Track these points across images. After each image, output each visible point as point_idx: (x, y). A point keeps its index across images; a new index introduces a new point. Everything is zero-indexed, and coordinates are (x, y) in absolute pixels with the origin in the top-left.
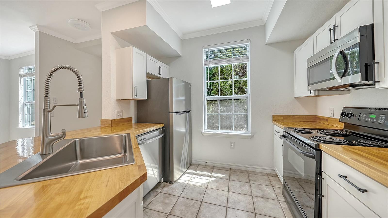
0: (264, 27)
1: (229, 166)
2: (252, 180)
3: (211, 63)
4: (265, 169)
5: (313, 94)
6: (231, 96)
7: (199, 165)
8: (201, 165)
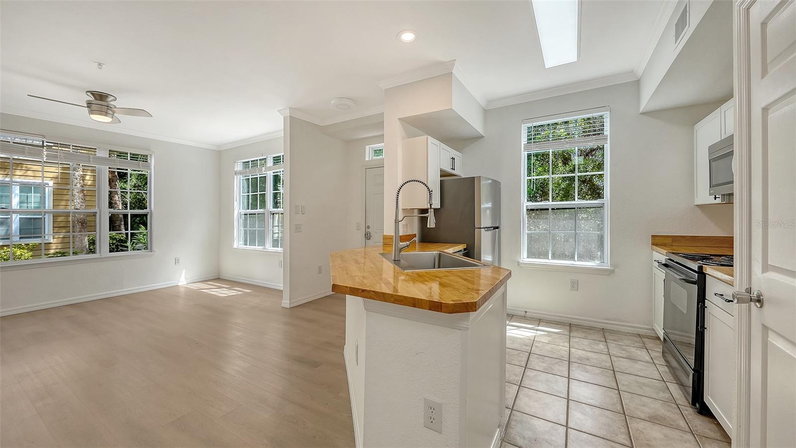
0: (637, 84)
1: (568, 319)
2: (611, 340)
3: (536, 147)
4: (636, 327)
5: (718, 201)
6: (573, 202)
7: (513, 315)
8: (516, 316)
